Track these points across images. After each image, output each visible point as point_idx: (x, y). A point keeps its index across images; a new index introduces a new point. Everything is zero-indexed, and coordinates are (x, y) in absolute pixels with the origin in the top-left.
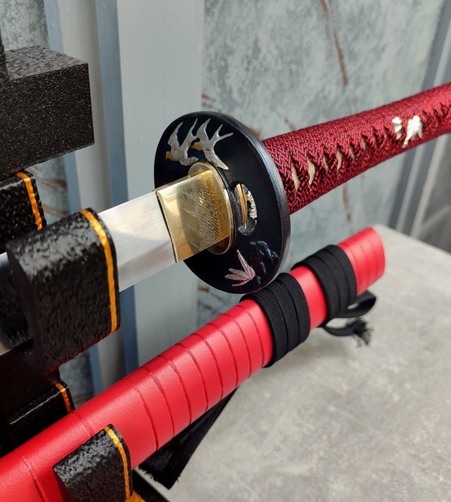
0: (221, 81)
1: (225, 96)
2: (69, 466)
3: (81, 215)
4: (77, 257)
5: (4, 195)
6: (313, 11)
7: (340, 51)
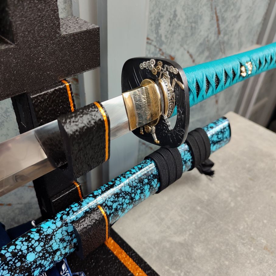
0: (157, 31)
1: (158, 39)
2: (80, 223)
3: (94, 105)
4: (92, 126)
5: (56, 92)
7: (217, 17)
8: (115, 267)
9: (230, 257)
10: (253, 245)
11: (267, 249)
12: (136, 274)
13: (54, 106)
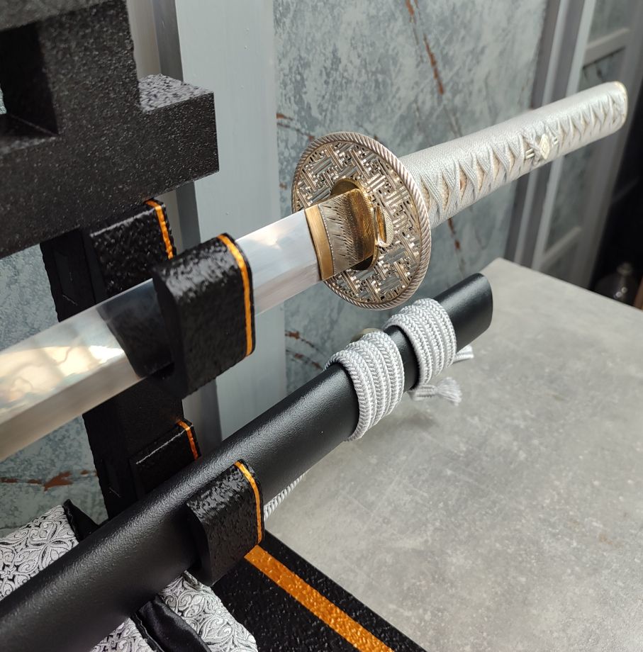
0: (298, 97)
1: (303, 114)
2: (203, 501)
3: (219, 240)
4: (217, 280)
5: (137, 224)
6: (398, 14)
7: (432, 56)
8: (281, 612)
9: (528, 566)
10: (575, 535)
11: (606, 540)
12: (330, 620)
13: (135, 252)
